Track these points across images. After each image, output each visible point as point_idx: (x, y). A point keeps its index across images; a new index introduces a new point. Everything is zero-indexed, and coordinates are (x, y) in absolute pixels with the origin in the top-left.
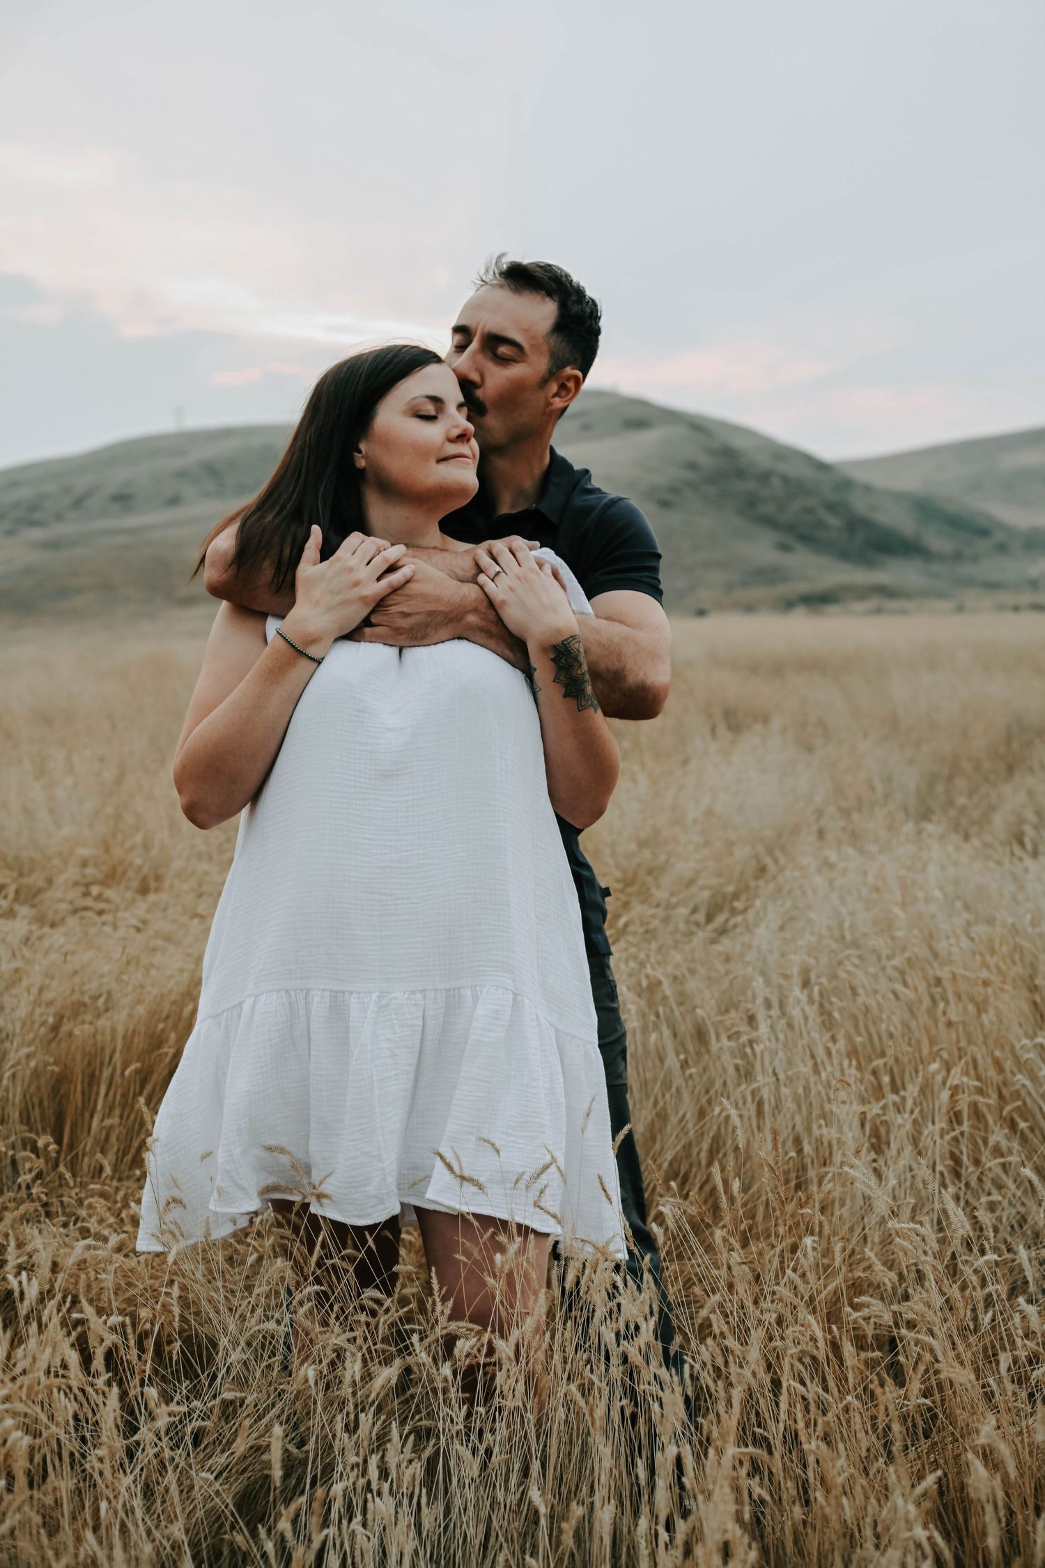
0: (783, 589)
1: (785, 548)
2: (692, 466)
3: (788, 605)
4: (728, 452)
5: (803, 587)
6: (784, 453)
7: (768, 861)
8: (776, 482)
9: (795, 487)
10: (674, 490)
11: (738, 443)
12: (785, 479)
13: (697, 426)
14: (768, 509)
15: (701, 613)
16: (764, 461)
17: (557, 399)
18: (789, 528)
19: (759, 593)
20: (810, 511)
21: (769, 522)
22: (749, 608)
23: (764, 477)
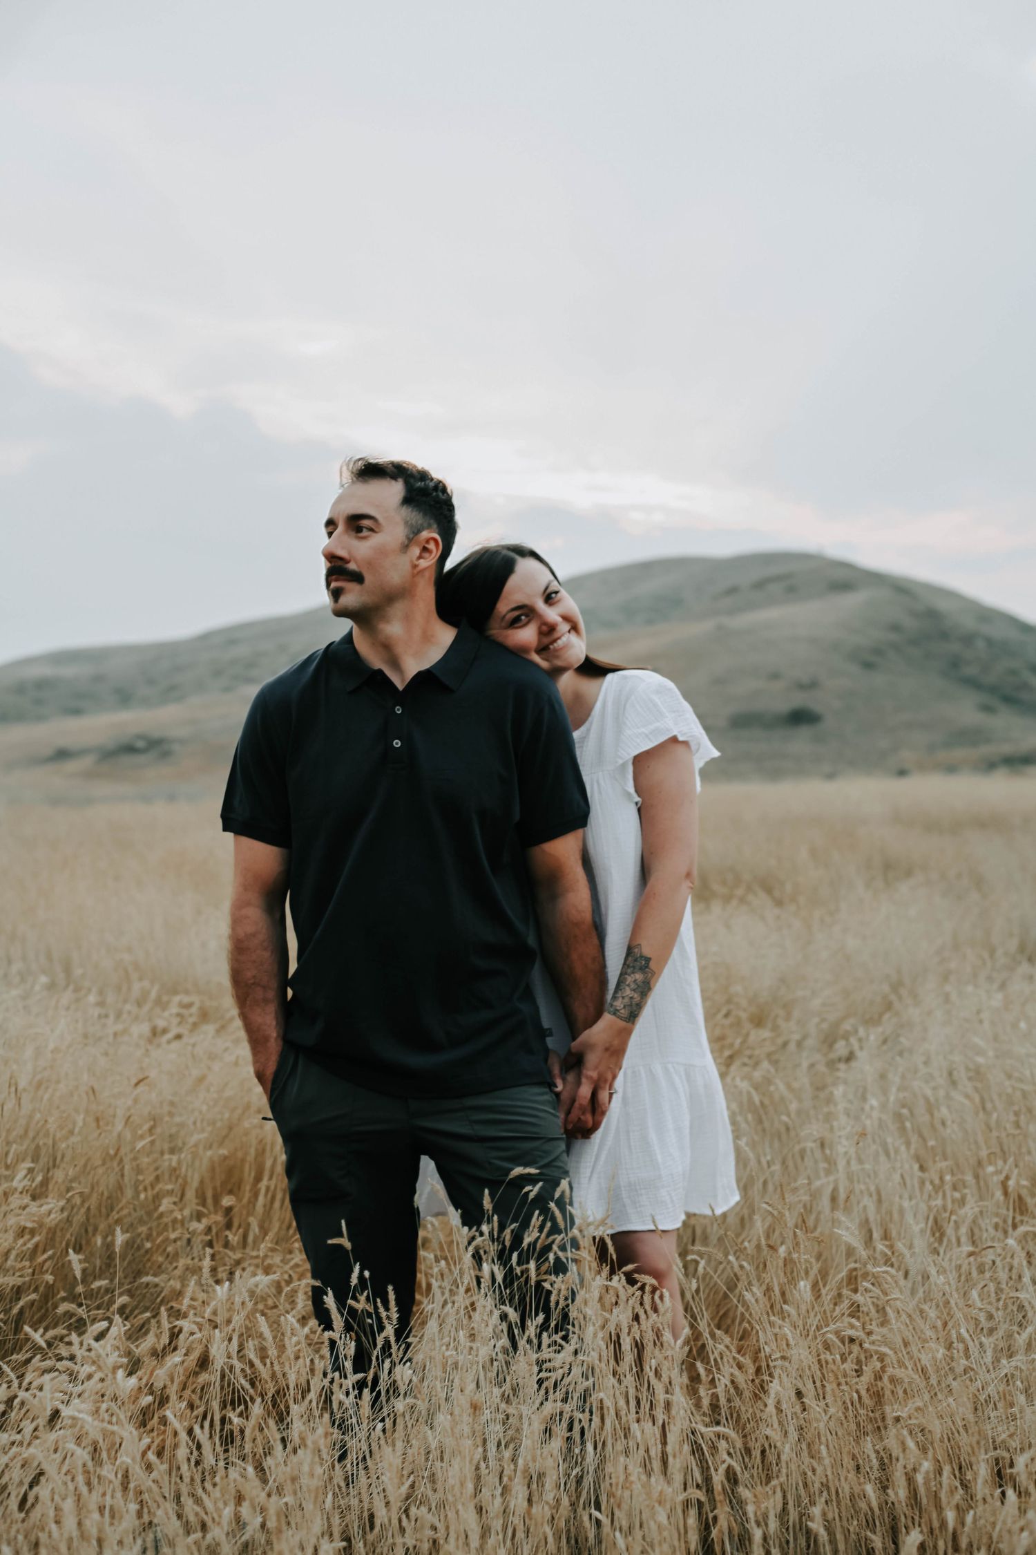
0: (985, 750)
1: (987, 709)
2: (895, 628)
3: (990, 766)
4: (932, 614)
5: (1007, 749)
6: (988, 615)
7: (893, 997)
8: (980, 644)
9: (1000, 649)
10: (878, 652)
11: (942, 605)
12: (990, 642)
13: (901, 588)
14: (971, 671)
15: (902, 773)
16: (969, 623)
17: (422, 561)
18: (993, 690)
19: (959, 753)
20: (1013, 672)
21: (973, 684)
22: (951, 769)
23: (968, 639)
